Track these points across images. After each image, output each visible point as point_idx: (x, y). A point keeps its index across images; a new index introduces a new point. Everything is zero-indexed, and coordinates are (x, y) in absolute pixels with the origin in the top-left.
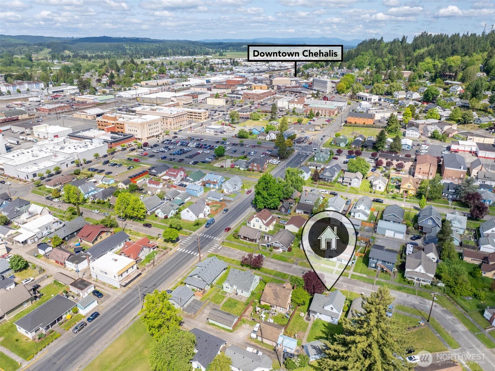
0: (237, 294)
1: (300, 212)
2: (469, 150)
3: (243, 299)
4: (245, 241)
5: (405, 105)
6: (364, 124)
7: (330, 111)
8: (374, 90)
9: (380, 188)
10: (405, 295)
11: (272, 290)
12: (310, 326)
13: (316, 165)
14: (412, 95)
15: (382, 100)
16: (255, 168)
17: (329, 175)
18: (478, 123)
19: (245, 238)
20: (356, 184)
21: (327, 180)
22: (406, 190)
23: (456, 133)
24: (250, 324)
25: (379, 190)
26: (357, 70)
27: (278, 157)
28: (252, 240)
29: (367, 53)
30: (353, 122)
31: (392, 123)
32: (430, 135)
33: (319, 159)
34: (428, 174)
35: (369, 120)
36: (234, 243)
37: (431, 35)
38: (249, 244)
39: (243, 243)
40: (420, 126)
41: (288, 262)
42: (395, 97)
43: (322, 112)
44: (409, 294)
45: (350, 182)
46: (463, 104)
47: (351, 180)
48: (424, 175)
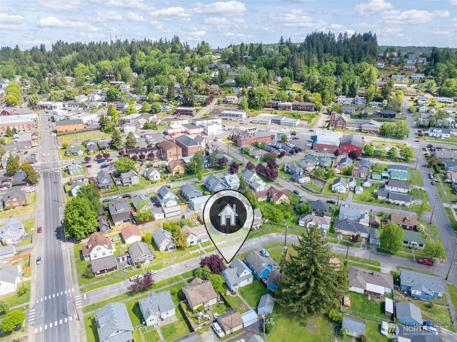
0: (162, 320)
1: (120, 223)
2: (181, 131)
3: (173, 318)
4: (104, 275)
5: (96, 107)
6: (75, 130)
7: (28, 125)
8: (53, 98)
9: (157, 177)
10: (257, 238)
11: (195, 291)
12: (240, 296)
13: (81, 177)
14: (93, 97)
15: (66, 106)
16: (15, 204)
17: (108, 182)
18: (165, 111)
19: (102, 271)
20: (136, 181)
21: (106, 187)
22: (176, 172)
23: (160, 121)
24: (205, 331)
25: (157, 179)
26: (7, 81)
27: (27, 184)
28: (112, 269)
29: (8, 62)
30: (64, 130)
31: (106, 123)
32: (142, 126)
33: (75, 171)
34: (177, 155)
35: (79, 125)
36: (94, 283)
37: (67, 43)
38: (111, 275)
39: (103, 278)
40: (131, 121)
41: (165, 267)
42: (78, 102)
43: (19, 127)
44: (259, 237)
45: (130, 181)
46: (142, 99)
47: (130, 179)
48: (174, 157)
